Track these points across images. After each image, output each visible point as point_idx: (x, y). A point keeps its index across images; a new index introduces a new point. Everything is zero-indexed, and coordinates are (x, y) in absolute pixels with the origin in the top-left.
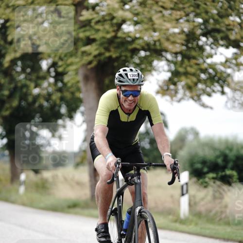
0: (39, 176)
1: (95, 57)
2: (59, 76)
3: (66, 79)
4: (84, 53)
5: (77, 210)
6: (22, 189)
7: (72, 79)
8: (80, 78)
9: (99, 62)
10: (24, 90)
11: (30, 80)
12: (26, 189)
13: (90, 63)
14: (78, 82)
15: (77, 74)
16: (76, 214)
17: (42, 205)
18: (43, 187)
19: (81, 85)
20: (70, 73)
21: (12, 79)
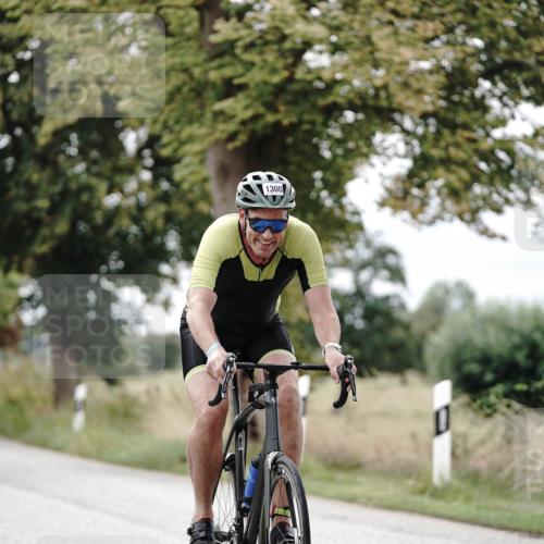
0: (117, 390)
1: (243, 123)
2: (163, 167)
3: (179, 173)
4: (219, 115)
6: (79, 420)
7: (192, 173)
8: (209, 170)
9: (253, 134)
10: (85, 197)
11: (99, 175)
12: (88, 419)
13: (232, 137)
14: (205, 180)
15: (202, 162)
17: (123, 455)
18: (126, 415)
19: (212, 187)
20: (187, 160)
21: (58, 174)
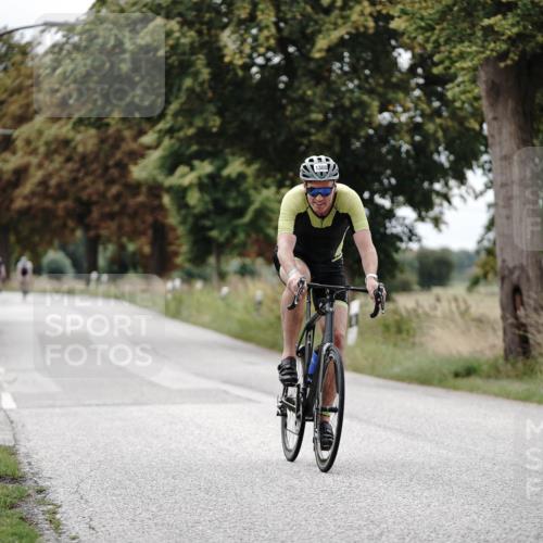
2: (434, 85)
4: (489, 30)
5: (475, 381)
6: (353, 334)
9: (523, 54)
10: (356, 114)
11: (371, 92)
12: (360, 334)
13: (503, 56)
15: (474, 81)
16: (471, 390)
17: (397, 370)
18: (398, 330)
20: (460, 79)
21: (332, 90)
